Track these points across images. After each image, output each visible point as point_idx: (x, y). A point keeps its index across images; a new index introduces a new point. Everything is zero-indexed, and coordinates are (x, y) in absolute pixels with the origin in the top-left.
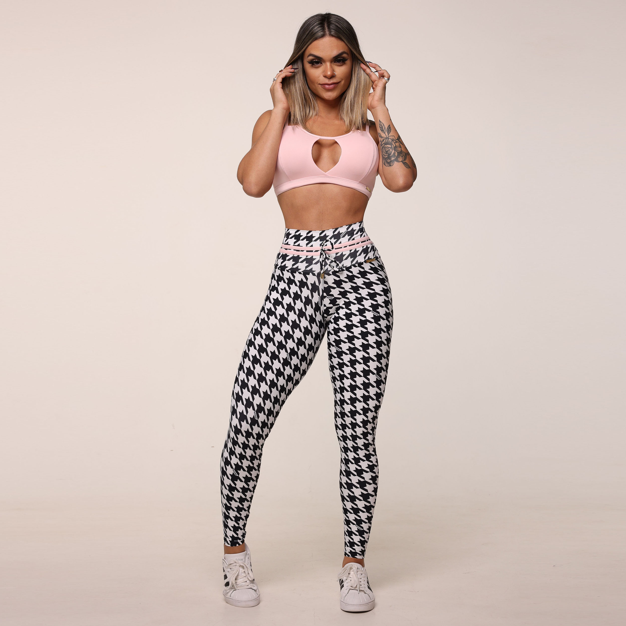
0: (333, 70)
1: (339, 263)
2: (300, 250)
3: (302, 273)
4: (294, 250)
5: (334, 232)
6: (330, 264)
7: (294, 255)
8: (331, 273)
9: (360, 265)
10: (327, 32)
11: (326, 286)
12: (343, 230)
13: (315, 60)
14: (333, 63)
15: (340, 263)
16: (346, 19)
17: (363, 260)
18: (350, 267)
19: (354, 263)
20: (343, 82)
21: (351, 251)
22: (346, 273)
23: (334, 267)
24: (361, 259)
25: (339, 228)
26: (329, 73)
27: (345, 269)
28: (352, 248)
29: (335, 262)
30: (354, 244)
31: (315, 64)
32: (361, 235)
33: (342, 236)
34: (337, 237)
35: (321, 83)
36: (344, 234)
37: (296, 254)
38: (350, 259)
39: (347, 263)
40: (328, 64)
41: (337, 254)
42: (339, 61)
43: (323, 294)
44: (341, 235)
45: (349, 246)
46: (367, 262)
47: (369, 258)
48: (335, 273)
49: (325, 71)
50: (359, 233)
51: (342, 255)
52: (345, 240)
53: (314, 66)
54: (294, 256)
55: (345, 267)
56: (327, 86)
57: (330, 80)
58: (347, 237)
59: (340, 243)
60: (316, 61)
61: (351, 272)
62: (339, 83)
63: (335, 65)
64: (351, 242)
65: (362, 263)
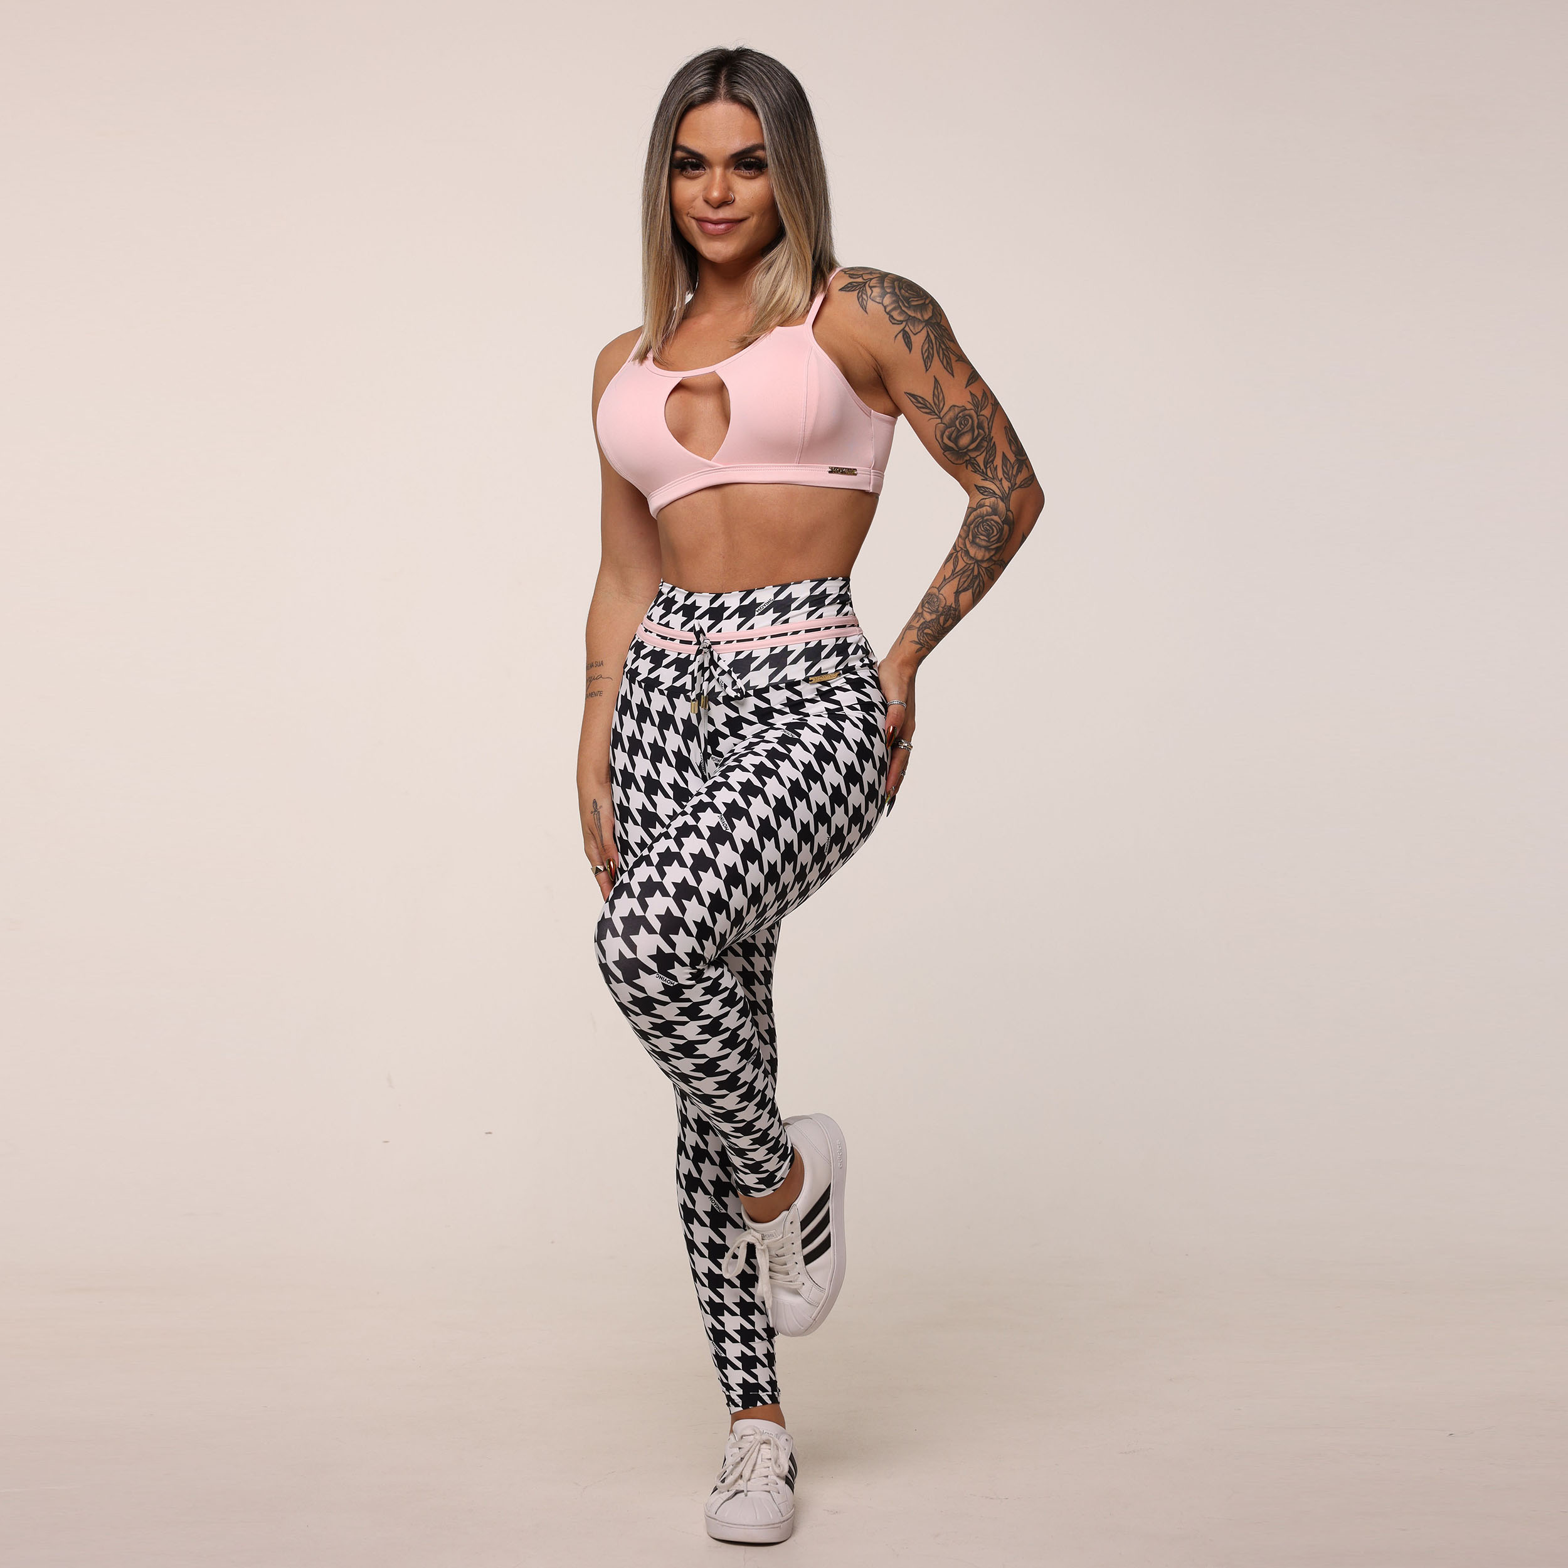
0: (729, 188)
1: (736, 679)
2: (667, 637)
3: (666, 692)
4: (657, 635)
5: (742, 600)
6: (718, 680)
7: (655, 647)
8: (720, 699)
9: (791, 685)
10: (722, 90)
11: (712, 729)
12: (764, 596)
13: (686, 161)
14: (732, 170)
15: (740, 677)
16: (787, 67)
17: (800, 676)
18: (766, 690)
19: (776, 680)
20: (753, 222)
21: (772, 649)
22: (752, 702)
23: (726, 686)
24: (795, 672)
25: (754, 590)
26: (715, 194)
27: (751, 692)
28: (779, 643)
29: (729, 673)
30: (786, 634)
31: (690, 169)
32: (810, 615)
33: (759, 611)
34: (747, 612)
35: (696, 216)
36: (765, 607)
37: (660, 645)
38: (767, 670)
39: (759, 678)
40: (718, 171)
41: (738, 653)
42: (748, 166)
43: (706, 748)
44: (757, 610)
45: (772, 637)
46: (812, 680)
47: (819, 673)
48: (728, 700)
49: (708, 189)
50: (807, 608)
51: (750, 658)
52: (762, 622)
53: (684, 173)
54: (655, 649)
55: (754, 688)
56: (710, 227)
57: (716, 210)
58: (771, 615)
59: (752, 627)
60: (693, 162)
61: (767, 701)
62: (742, 223)
63: (736, 174)
64: (779, 628)
65: (798, 683)
